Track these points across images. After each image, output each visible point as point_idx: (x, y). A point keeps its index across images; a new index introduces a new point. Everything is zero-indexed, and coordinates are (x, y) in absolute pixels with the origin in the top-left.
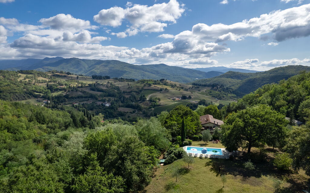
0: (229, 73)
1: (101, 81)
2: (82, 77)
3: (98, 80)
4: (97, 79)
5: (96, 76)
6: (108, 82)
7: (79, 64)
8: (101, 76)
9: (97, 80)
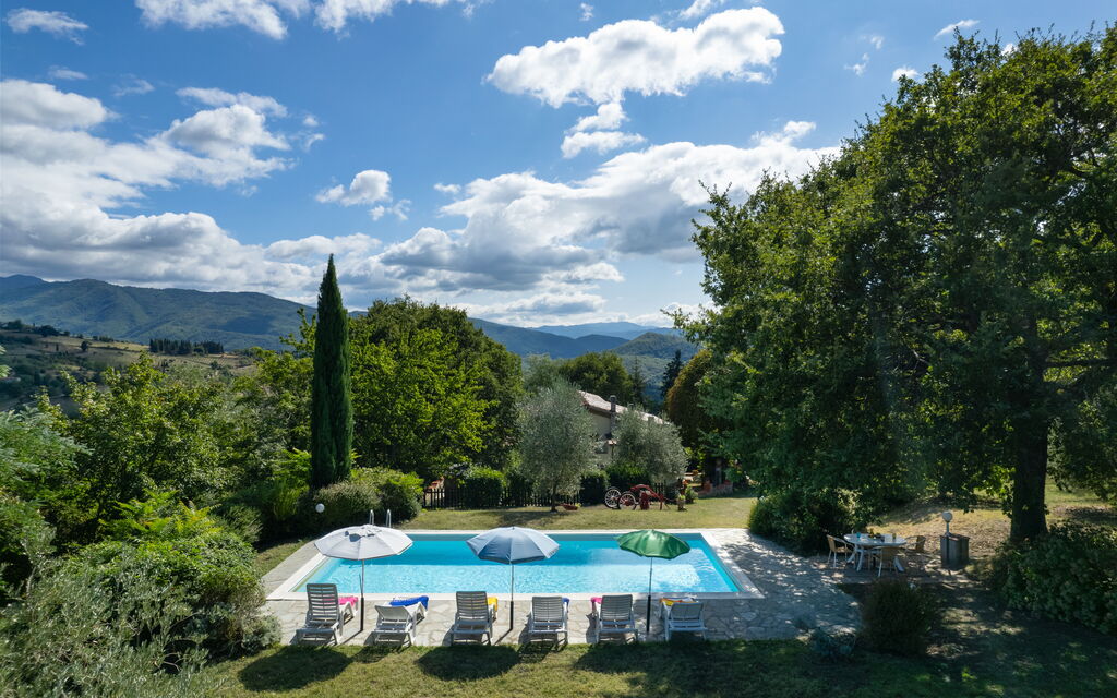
0: (648, 340)
1: (184, 358)
2: (105, 345)
3: (174, 358)
4: (171, 354)
5: (167, 342)
6: (214, 366)
7: (108, 302)
8: (188, 344)
9: (168, 358)
